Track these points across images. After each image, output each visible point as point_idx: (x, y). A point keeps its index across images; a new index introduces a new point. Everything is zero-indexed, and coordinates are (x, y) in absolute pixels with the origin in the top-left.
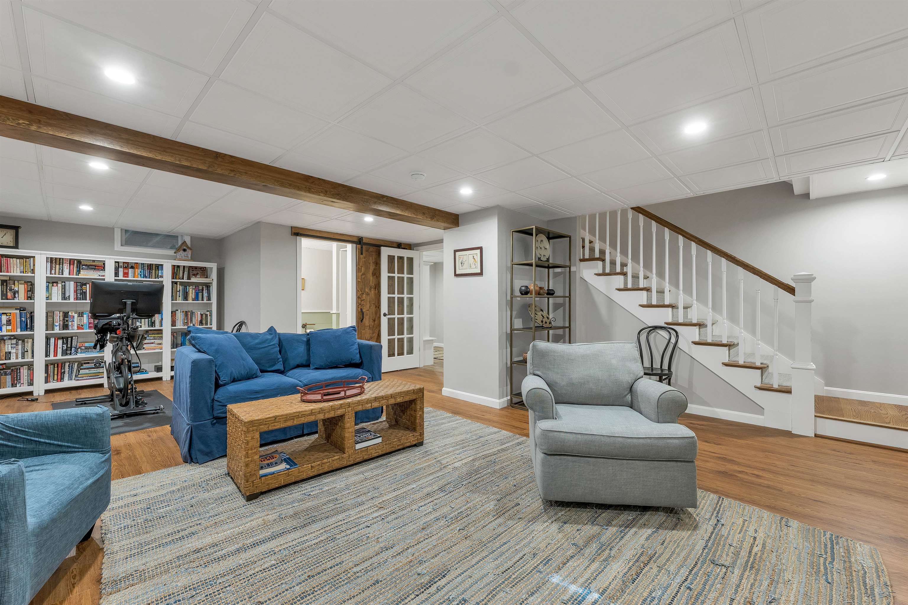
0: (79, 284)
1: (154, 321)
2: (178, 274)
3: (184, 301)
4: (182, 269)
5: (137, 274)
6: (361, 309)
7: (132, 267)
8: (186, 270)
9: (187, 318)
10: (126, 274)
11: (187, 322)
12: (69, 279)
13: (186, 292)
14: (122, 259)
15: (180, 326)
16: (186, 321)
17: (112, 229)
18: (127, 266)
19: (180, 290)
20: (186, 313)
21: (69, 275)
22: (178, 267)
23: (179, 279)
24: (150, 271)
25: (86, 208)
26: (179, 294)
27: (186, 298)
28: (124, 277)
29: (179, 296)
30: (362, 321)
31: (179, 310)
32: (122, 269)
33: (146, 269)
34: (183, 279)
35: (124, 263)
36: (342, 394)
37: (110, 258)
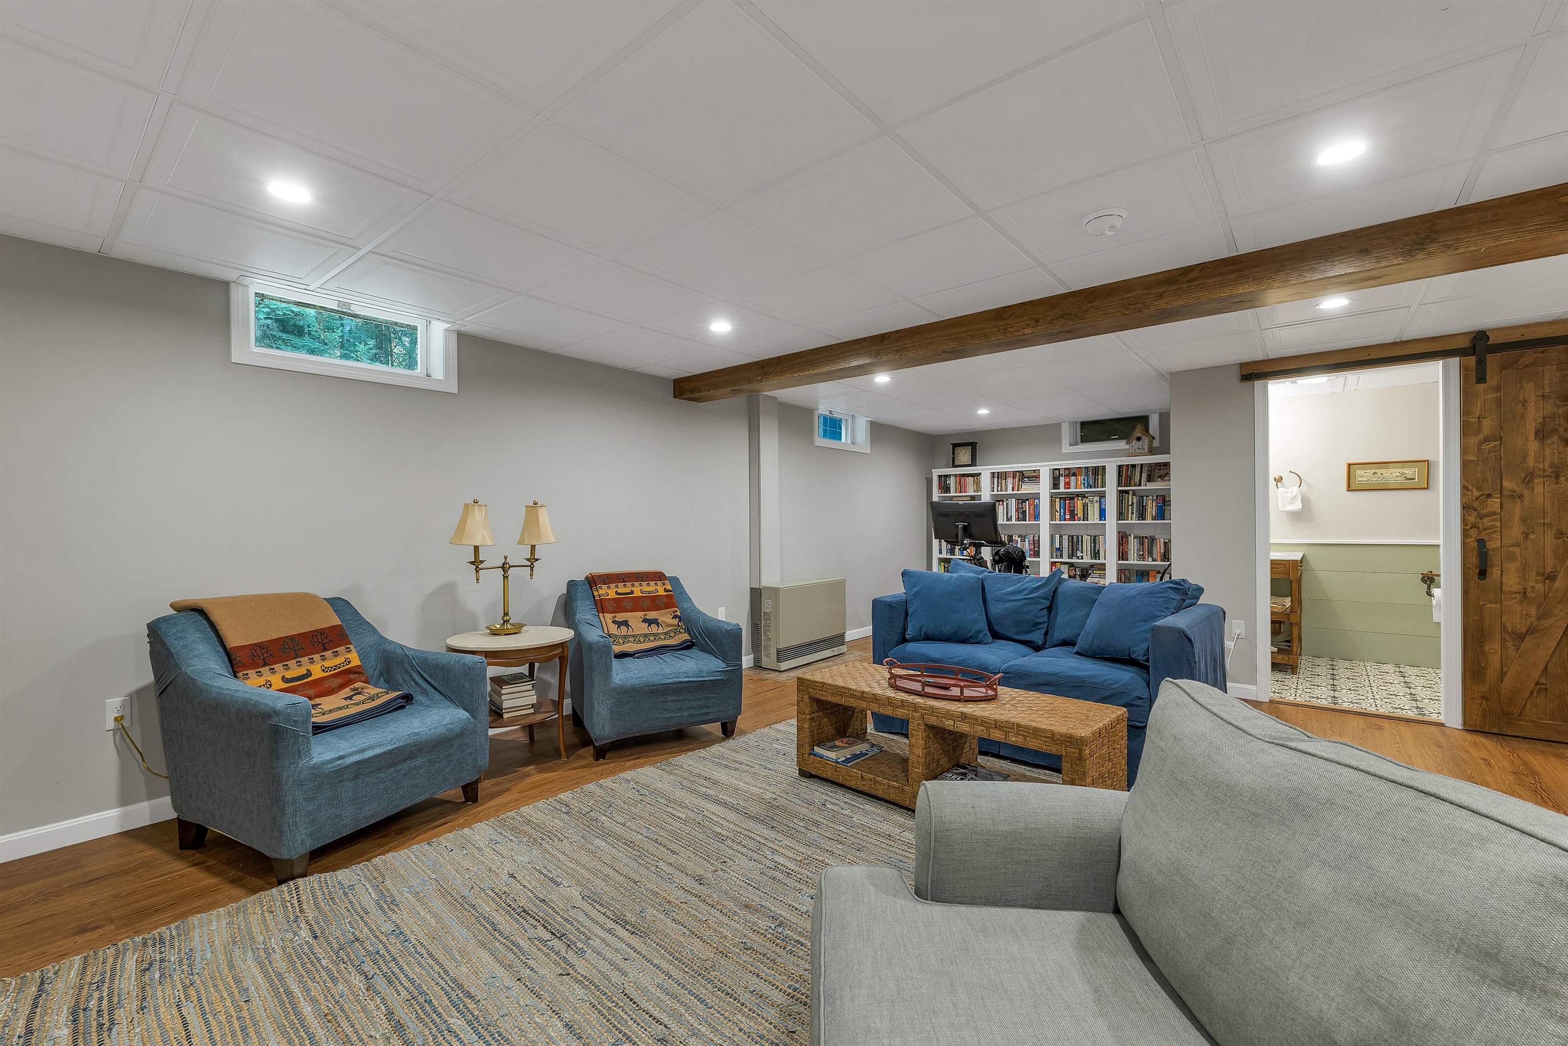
0: (1020, 501)
1: (1099, 550)
2: (1133, 478)
3: (1139, 520)
4: (1138, 469)
5: (1079, 483)
6: (1481, 542)
7: (1074, 475)
8: (1145, 469)
9: (1143, 549)
10: (1068, 485)
11: (1143, 555)
12: (1011, 496)
13: (1143, 506)
14: (1062, 464)
15: (1134, 560)
16: (1141, 553)
17: (1057, 426)
18: (1071, 473)
19: (1133, 503)
20: (1141, 540)
21: (1013, 491)
22: (1134, 466)
23: (1135, 485)
24: (1095, 478)
25: (983, 412)
26: (1132, 509)
27: (1142, 516)
28: (1065, 488)
29: (1132, 513)
30: (1483, 574)
31: (1132, 535)
32: (1063, 478)
33: (1091, 475)
34: (1140, 485)
35: (1065, 469)
36: (955, 691)
37: (1044, 466)
